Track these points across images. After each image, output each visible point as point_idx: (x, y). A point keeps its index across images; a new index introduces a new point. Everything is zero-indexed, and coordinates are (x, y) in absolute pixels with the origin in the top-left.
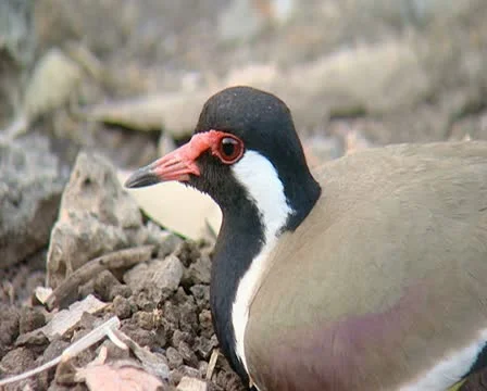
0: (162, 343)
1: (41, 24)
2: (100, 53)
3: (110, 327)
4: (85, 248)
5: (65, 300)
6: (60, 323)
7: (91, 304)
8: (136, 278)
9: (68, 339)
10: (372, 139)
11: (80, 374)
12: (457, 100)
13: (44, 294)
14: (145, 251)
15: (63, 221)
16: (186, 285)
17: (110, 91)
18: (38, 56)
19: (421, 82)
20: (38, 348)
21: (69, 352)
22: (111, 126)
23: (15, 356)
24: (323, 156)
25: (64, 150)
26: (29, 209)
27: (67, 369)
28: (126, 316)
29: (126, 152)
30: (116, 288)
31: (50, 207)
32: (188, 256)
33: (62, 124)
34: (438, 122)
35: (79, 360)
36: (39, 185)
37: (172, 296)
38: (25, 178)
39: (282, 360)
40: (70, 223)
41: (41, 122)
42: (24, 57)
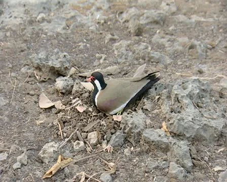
0: (86, 103)
1: (71, 64)
2: (78, 67)
3: (80, 102)
4: (77, 92)
5: (74, 99)
6: (74, 101)
7: (78, 99)
8: (83, 95)
9: (74, 103)
10: (113, 78)
11: (76, 108)
12: (123, 73)
13: (72, 97)
14: (84, 92)
15: (74, 88)
16: (89, 96)
17: (80, 72)
18: (71, 68)
19: (119, 71)
20: (71, 104)
22: (80, 76)
23: (68, 105)
24: (107, 80)
25: (74, 79)
26: (70, 87)
27: (74, 107)
28: (82, 100)
29: (82, 80)
30: (80, 97)
31: (72, 86)
32: (90, 92)
33: (74, 76)
34: (121, 76)
35: (76, 106)
36: (71, 84)
37: (88, 98)
38: (69, 83)
39: (101, 105)
41: (71, 76)
42: (69, 68)
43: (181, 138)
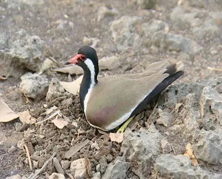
0: (69, 115)
1: (45, 53)
2: (56, 58)
3: (58, 112)
4: (53, 96)
5: (49, 107)
6: (48, 111)
7: (55, 107)
8: (64, 102)
9: (50, 114)
10: (109, 74)
11: (52, 121)
12: (126, 67)
13: (45, 106)
14: (65, 97)
15: (49, 91)
16: (73, 103)
17: (58, 66)
18: (44, 59)
19: (119, 64)
20: (44, 116)
21: (51, 117)
22: (59, 73)
23: (40, 118)
25: (49, 77)
26: (42, 89)
27: (50, 120)
28: (62, 110)
29: (62, 78)
30: (59, 104)
31: (47, 88)
32: (74, 98)
33: (49, 72)
34: (122, 71)
35: (52, 119)
36: (44, 84)
37: (71, 106)
38: (42, 83)
40: (50, 92)
41: (45, 72)
42: (42, 59)
43: (215, 168)
